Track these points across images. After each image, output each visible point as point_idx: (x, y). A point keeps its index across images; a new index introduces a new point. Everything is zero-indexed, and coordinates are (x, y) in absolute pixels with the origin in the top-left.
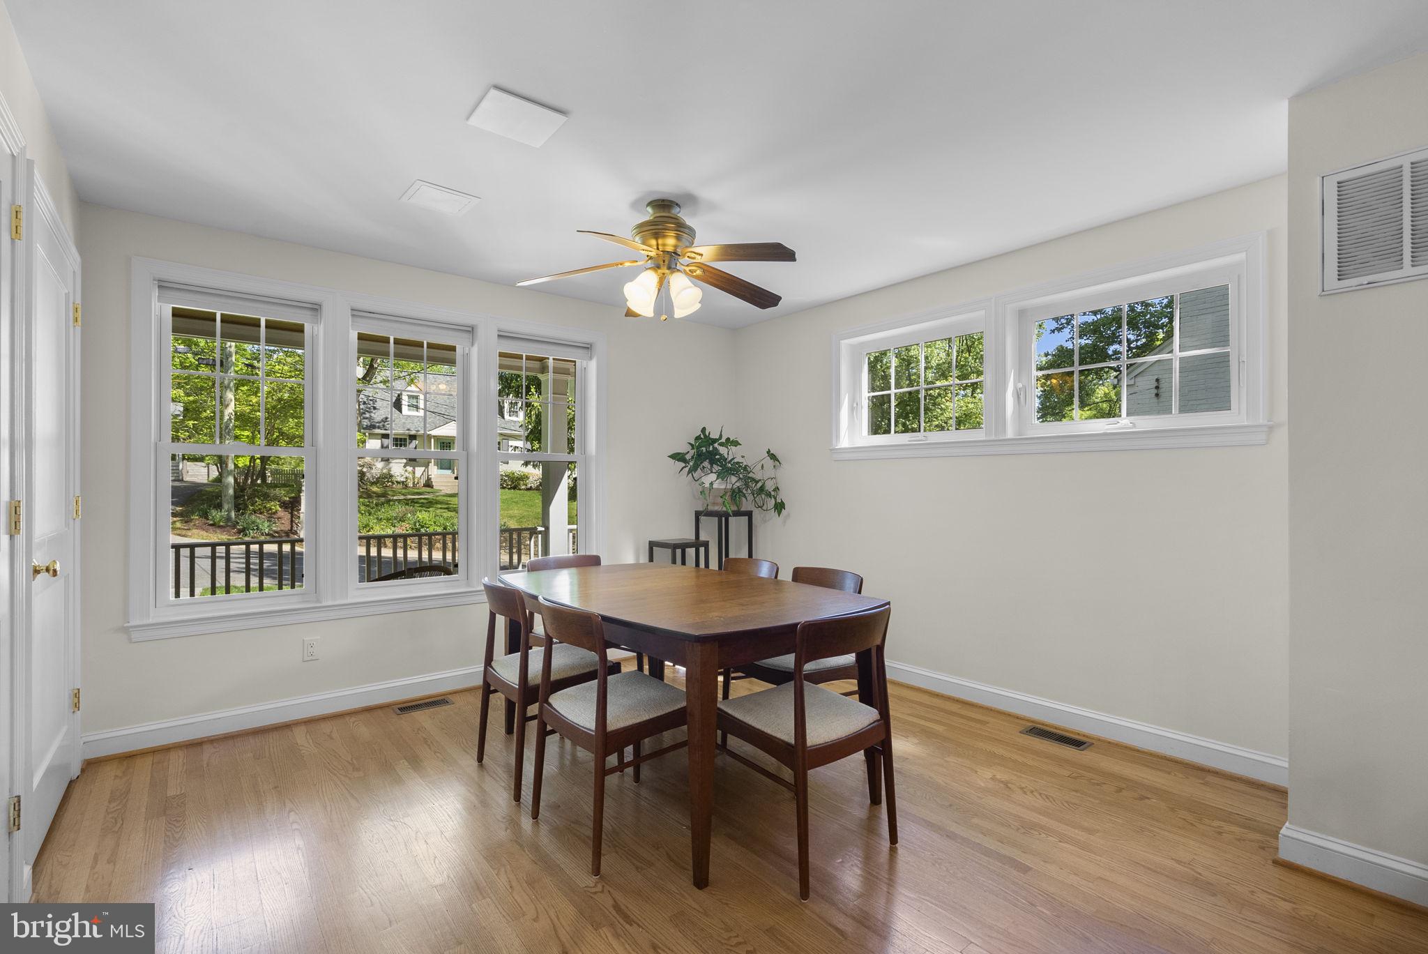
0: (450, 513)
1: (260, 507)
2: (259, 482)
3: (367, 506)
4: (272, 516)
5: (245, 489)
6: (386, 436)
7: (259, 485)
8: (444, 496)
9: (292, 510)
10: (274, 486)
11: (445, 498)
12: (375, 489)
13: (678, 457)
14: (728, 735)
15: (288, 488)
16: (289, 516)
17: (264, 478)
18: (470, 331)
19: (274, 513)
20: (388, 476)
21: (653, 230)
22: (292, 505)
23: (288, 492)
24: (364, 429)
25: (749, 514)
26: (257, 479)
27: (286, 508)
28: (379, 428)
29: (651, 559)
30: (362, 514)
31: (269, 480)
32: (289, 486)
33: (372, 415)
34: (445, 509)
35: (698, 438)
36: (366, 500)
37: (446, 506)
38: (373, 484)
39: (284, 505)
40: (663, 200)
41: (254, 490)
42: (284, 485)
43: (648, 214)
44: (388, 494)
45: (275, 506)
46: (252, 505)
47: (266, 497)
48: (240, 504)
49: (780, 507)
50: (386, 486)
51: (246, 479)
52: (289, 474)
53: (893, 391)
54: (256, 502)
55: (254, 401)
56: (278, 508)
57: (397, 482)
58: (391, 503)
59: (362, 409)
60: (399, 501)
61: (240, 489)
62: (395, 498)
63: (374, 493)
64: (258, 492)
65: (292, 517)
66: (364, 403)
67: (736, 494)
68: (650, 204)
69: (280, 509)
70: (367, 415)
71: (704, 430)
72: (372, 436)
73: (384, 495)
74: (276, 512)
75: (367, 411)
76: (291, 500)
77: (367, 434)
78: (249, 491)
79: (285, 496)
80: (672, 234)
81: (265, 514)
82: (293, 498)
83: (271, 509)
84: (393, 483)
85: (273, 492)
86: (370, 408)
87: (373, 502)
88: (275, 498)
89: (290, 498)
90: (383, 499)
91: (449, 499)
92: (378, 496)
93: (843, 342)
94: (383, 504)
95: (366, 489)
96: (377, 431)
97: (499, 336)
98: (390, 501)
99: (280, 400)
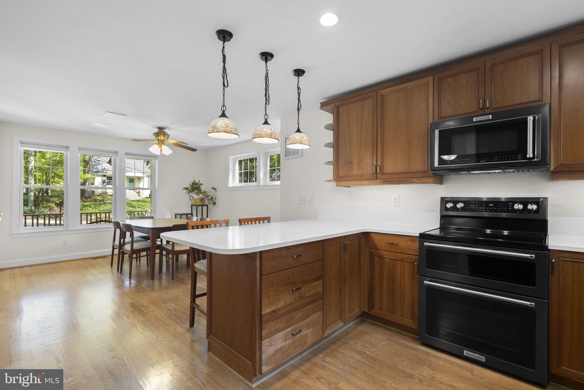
0: (132, 208)
1: (46, 205)
2: (45, 195)
3: (95, 205)
4: (51, 209)
5: (39, 198)
6: (104, 176)
7: (45, 196)
8: (130, 201)
9: (61, 207)
10: (52, 197)
11: (130, 202)
12: (99, 198)
13: (186, 189)
14: (163, 251)
15: (59, 198)
16: (59, 209)
17: (47, 193)
18: (116, 153)
19: (52, 208)
20: (105, 193)
21: (157, 135)
22: (60, 205)
23: (59, 199)
24: (94, 173)
25: (207, 206)
26: (44, 194)
27: (58, 206)
28: (101, 172)
29: (176, 218)
30: (93, 208)
31: (50, 194)
32: (59, 197)
33: (98, 167)
34: (130, 206)
35: (193, 183)
36: (95, 203)
37: (130, 205)
38: (98, 196)
39: (57, 205)
40: (160, 127)
41: (43, 198)
42: (57, 196)
43: (156, 130)
44: (104, 200)
45: (53, 205)
46: (42, 204)
47: (48, 201)
48: (36, 204)
49: (214, 203)
50: (104, 197)
51: (39, 194)
52: (59, 191)
53: (243, 171)
54: (44, 203)
55: (43, 161)
56: (54, 206)
57: (109, 195)
58: (106, 204)
59: (93, 164)
60: (109, 203)
61: (36, 197)
62: (107, 202)
63: (98, 199)
64: (45, 199)
65: (61, 209)
66: (95, 162)
67: (202, 200)
68: (157, 128)
69: (55, 206)
70: (96, 167)
71: (194, 181)
72: (98, 175)
73: (102, 201)
74: (53, 208)
75: (95, 165)
76: (60, 202)
77: (96, 175)
78: (40, 199)
79: (58, 201)
80: (162, 136)
81: (48, 208)
82: (61, 202)
83: (51, 206)
84: (107, 195)
85: (51, 199)
86: (97, 164)
87: (97, 204)
88: (52, 202)
89: (59, 202)
90: (102, 202)
91: (132, 202)
92: (100, 201)
93: (230, 157)
94: (102, 204)
95: (95, 198)
96: (100, 174)
97: (125, 154)
98: (105, 203)
99: (55, 161)
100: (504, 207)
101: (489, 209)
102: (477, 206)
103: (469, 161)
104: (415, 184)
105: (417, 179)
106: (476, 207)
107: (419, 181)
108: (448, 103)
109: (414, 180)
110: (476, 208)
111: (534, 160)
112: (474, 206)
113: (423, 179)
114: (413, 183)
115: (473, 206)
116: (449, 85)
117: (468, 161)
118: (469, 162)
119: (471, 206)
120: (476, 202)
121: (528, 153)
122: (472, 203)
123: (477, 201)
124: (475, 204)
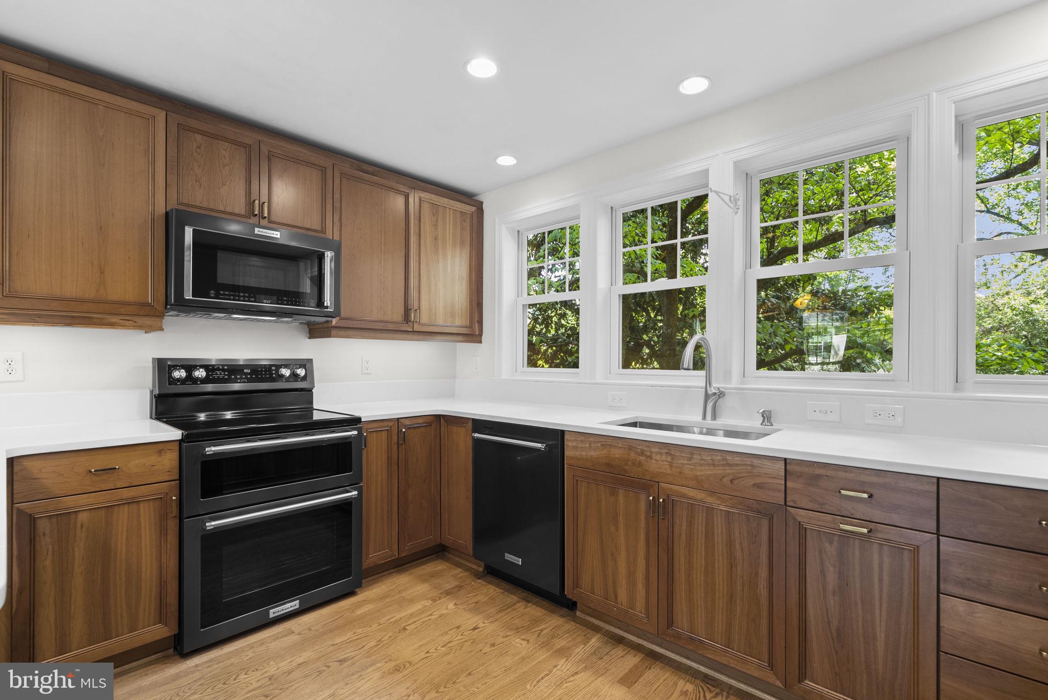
100: (266, 374)
101: (246, 378)
102: (226, 373)
103: (247, 297)
104: (116, 328)
105: (121, 317)
106: (226, 375)
107: (127, 323)
108: (196, 181)
109: (114, 319)
110: (226, 377)
111: (325, 310)
112: (223, 373)
113: (136, 319)
114: (112, 325)
115: (221, 374)
116: (199, 147)
117: (244, 297)
118: (247, 299)
119: (216, 374)
120: (226, 368)
121: (326, 300)
122: (218, 369)
123: (226, 365)
124: (223, 370)
